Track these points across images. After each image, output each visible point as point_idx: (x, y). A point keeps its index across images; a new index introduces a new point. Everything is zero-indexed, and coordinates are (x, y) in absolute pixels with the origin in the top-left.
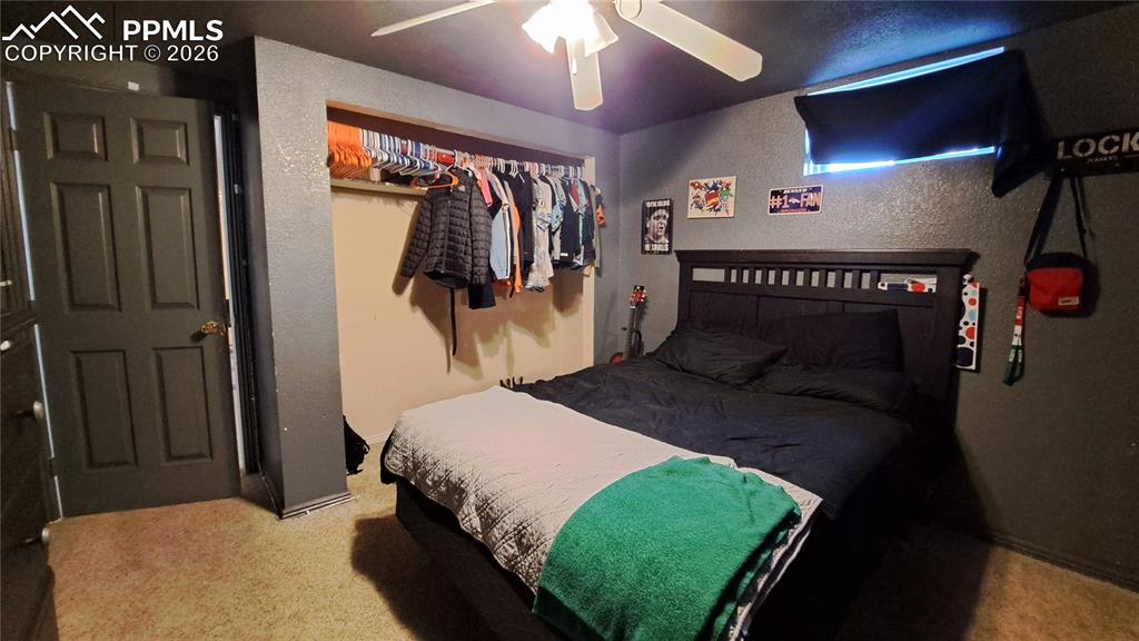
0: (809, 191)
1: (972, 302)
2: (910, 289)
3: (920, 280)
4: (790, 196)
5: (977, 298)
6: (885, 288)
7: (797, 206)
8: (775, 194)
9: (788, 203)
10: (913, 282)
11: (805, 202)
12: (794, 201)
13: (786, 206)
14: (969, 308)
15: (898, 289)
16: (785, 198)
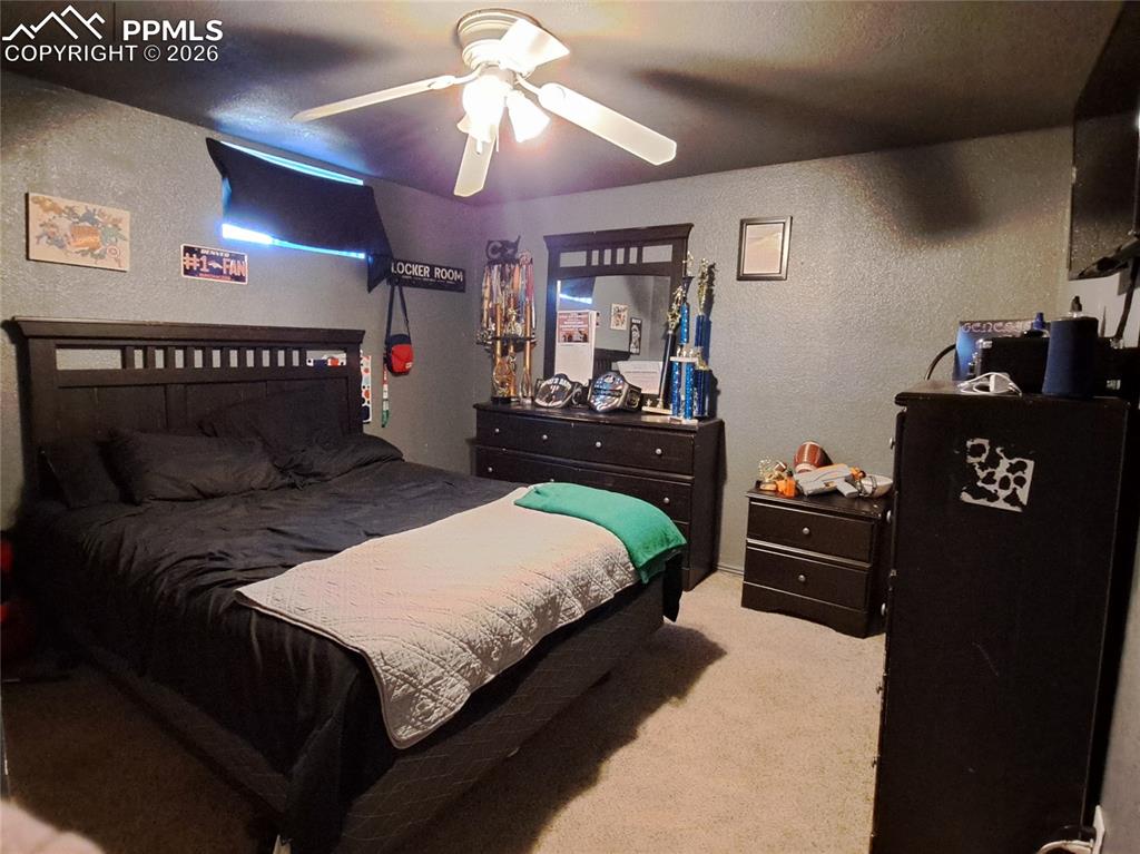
0: (231, 257)
1: (367, 371)
2: (329, 364)
3: (336, 356)
4: (210, 257)
5: (370, 367)
6: (311, 364)
7: (219, 273)
8: (189, 251)
9: (208, 267)
10: (332, 358)
11: (228, 270)
12: (216, 265)
13: (204, 269)
14: (365, 375)
15: (320, 364)
16: (204, 259)
